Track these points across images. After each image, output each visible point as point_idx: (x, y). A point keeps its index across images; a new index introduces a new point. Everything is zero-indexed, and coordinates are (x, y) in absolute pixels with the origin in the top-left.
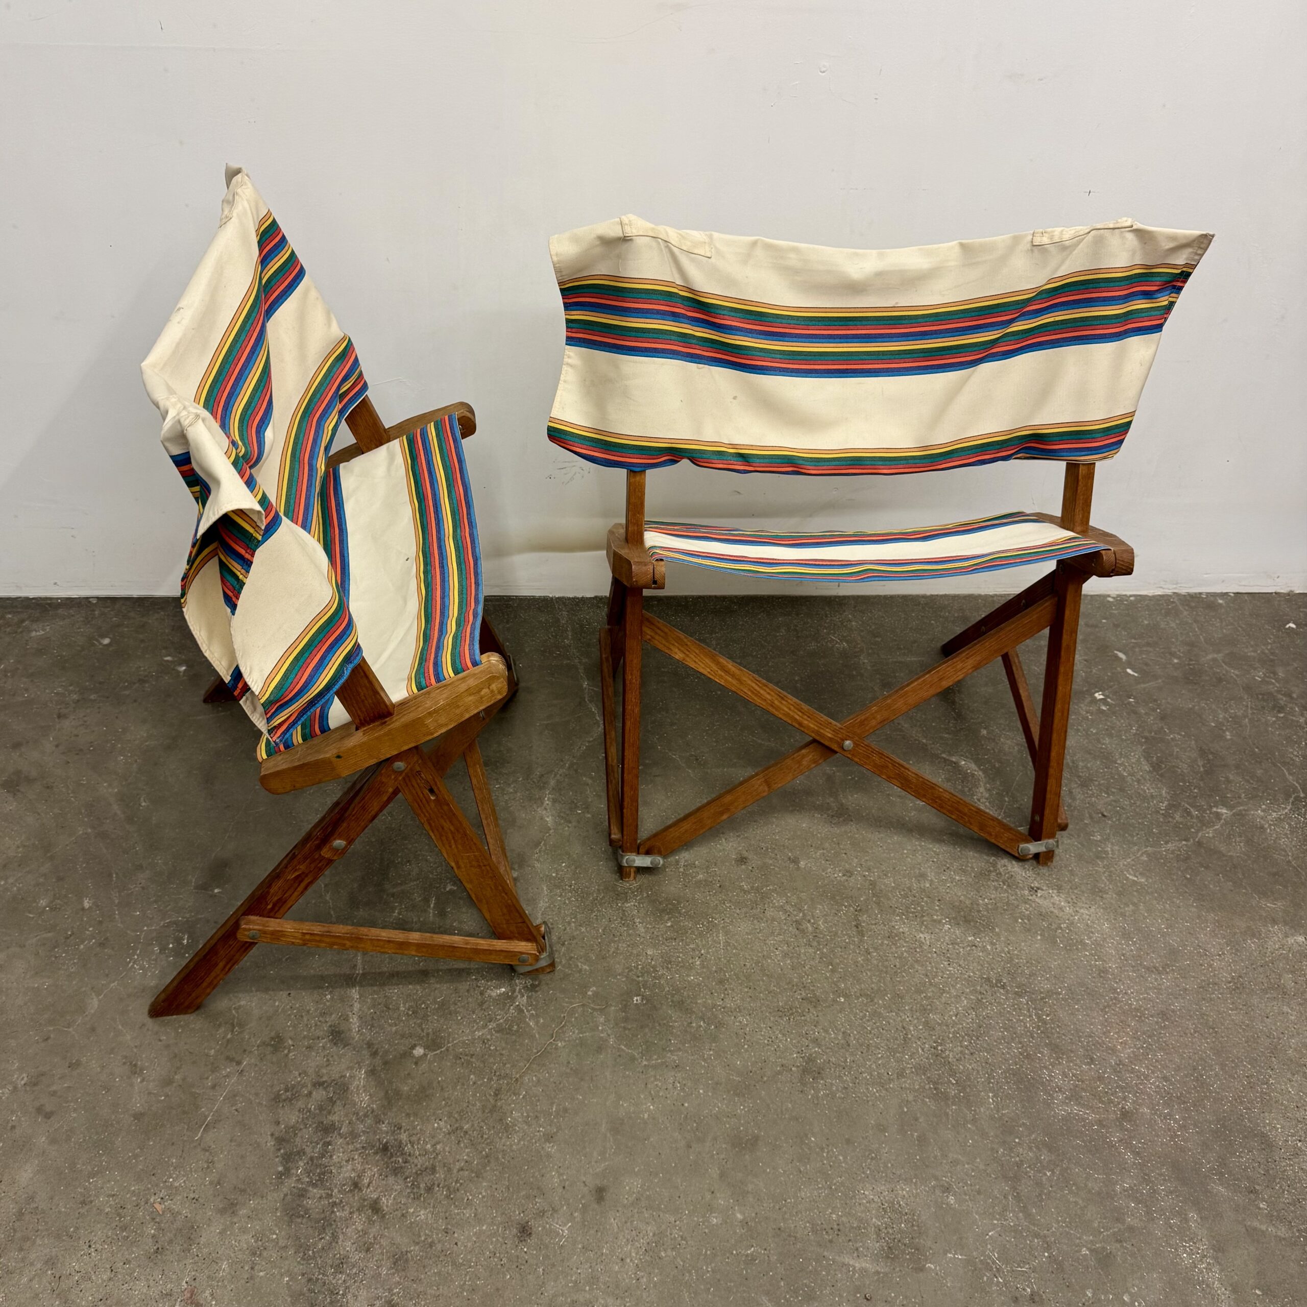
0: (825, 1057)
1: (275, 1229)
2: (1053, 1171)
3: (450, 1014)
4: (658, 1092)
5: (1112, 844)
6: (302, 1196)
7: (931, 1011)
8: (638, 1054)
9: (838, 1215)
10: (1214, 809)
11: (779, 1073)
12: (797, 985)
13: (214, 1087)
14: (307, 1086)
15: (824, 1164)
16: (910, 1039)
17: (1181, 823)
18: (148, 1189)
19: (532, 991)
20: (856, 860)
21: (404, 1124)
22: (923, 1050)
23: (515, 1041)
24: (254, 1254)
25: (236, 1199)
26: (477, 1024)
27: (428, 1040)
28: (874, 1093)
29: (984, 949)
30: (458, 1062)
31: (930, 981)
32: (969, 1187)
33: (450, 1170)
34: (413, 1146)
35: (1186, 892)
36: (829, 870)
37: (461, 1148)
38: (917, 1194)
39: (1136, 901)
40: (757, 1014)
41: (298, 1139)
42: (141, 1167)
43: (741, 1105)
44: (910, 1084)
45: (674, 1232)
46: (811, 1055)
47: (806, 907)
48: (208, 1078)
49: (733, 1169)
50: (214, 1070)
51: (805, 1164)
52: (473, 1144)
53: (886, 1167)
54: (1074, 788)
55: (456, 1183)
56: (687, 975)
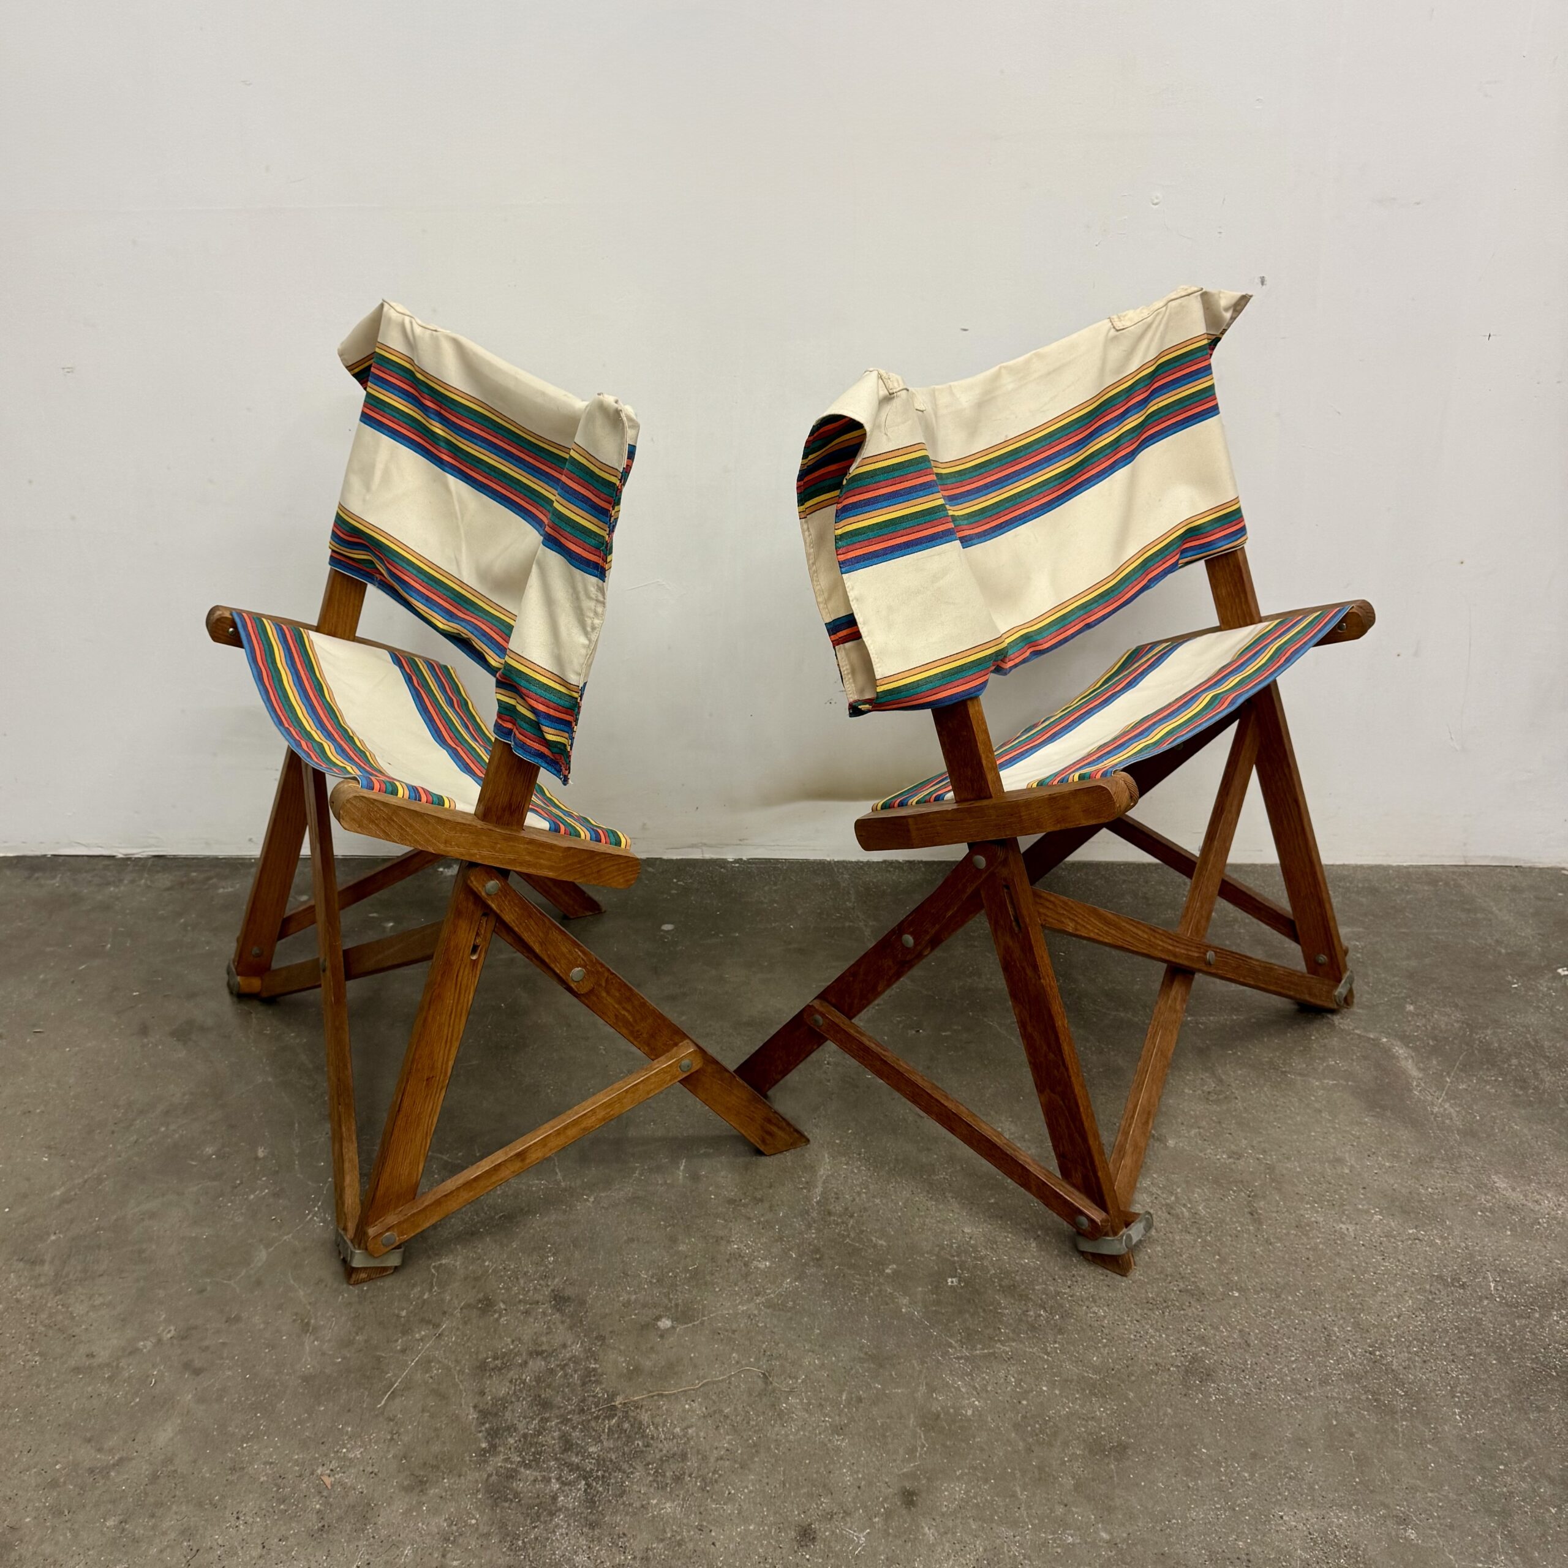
0: (1215, 1358)
1: (474, 1512)
2: (1559, 1507)
3: (706, 1285)
4: (985, 1386)
6: (512, 1477)
7: (1362, 1310)
8: (958, 1341)
9: (1246, 1542)
11: (1153, 1373)
12: (1173, 1275)
13: (404, 1351)
14: (521, 1355)
15: (1222, 1481)
16: (1335, 1341)
18: (316, 1458)
20: (1244, 1142)
21: (644, 1404)
22: (1354, 1354)
23: (791, 1319)
24: (447, 1540)
25: (426, 1476)
26: (741, 1297)
27: (677, 1312)
29: (1432, 1244)
30: (716, 1337)
31: (1358, 1278)
32: (1436, 1521)
33: (705, 1458)
34: (656, 1428)
36: (1209, 1151)
37: (720, 1434)
38: (1361, 1524)
40: (1119, 1305)
41: (508, 1413)
42: (307, 1434)
43: (1101, 1406)
44: (1338, 1393)
45: (1014, 1548)
46: (1196, 1354)
47: (1179, 1190)
48: (397, 1341)
49: (1093, 1480)
50: (404, 1333)
51: (1195, 1479)
52: (736, 1431)
53: (1311, 1488)
54: (1541, 1069)
55: (713, 1474)
56: (1020, 1258)
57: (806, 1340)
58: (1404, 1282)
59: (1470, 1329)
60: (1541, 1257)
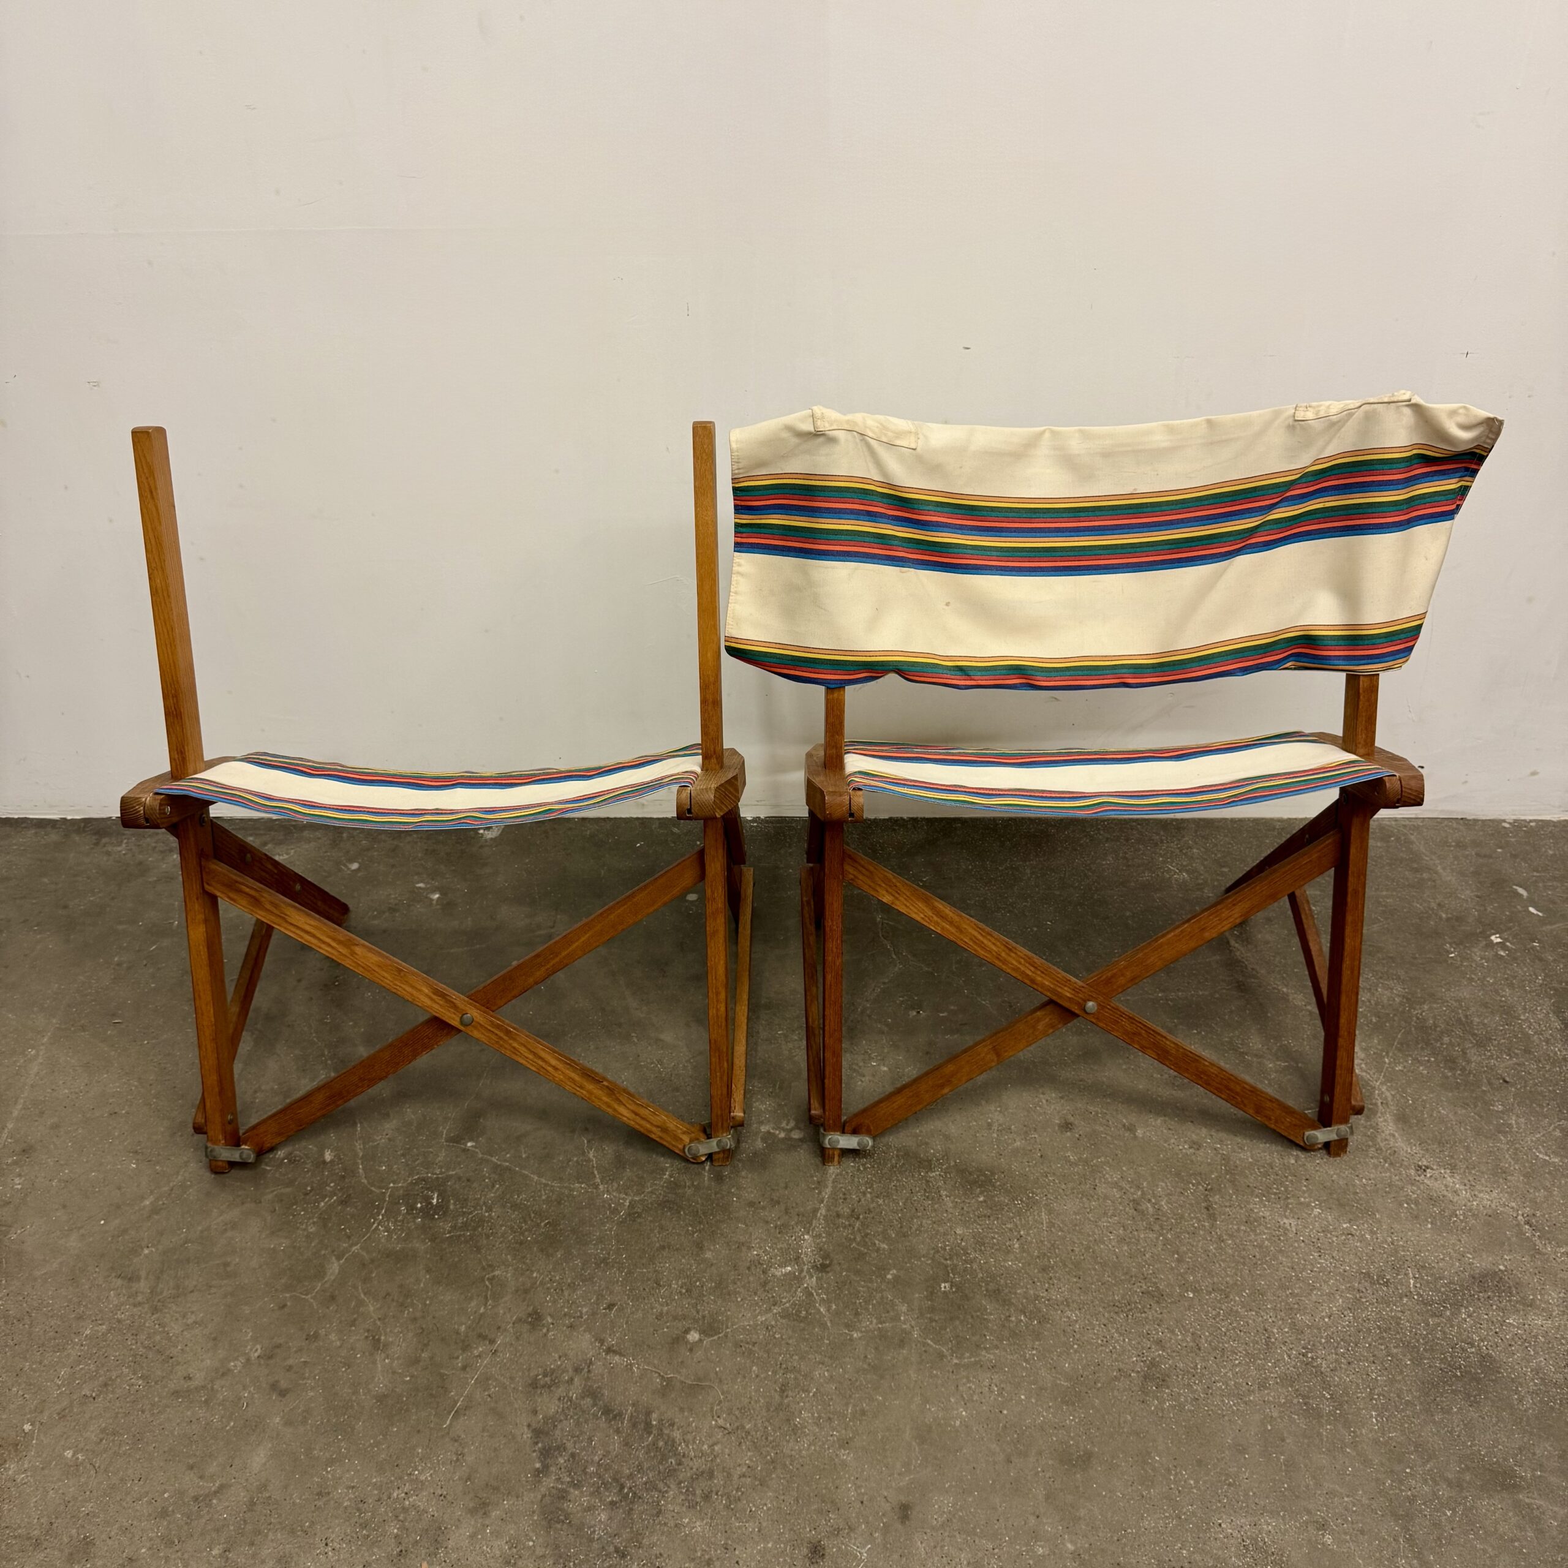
0: (1170, 1362)
1: (531, 1534)
2: (1454, 1511)
3: (729, 1294)
4: (972, 1396)
5: (1517, 1115)
6: (563, 1498)
7: (1299, 1311)
8: (947, 1350)
9: (1189, 1551)
11: (1116, 1379)
12: (1135, 1276)
13: (464, 1368)
14: (568, 1371)
15: (1171, 1489)
16: (1273, 1343)
18: (391, 1482)
19: (821, 1272)
20: (1204, 1129)
21: (677, 1420)
22: (1289, 1356)
23: (804, 1329)
25: (488, 1498)
26: (760, 1307)
27: (704, 1323)
28: (1231, 1407)
29: (1362, 1239)
30: (738, 1350)
31: (1297, 1276)
32: (1350, 1525)
33: (729, 1476)
34: (687, 1446)
36: (1172, 1141)
37: (742, 1450)
38: (1286, 1530)
39: (1548, 1184)
40: (1088, 1309)
41: (558, 1432)
42: (383, 1456)
43: (1071, 1415)
44: (1274, 1398)
45: (993, 1562)
46: (1154, 1359)
47: (1145, 1184)
48: (457, 1358)
49: (1062, 1490)
50: (464, 1349)
51: (1148, 1488)
52: (756, 1447)
53: (1246, 1495)
54: (1469, 1048)
55: (737, 1491)
56: (1004, 1260)
57: (816, 1352)
58: (1336, 1280)
59: (1390, 1329)
60: (1455, 1251)
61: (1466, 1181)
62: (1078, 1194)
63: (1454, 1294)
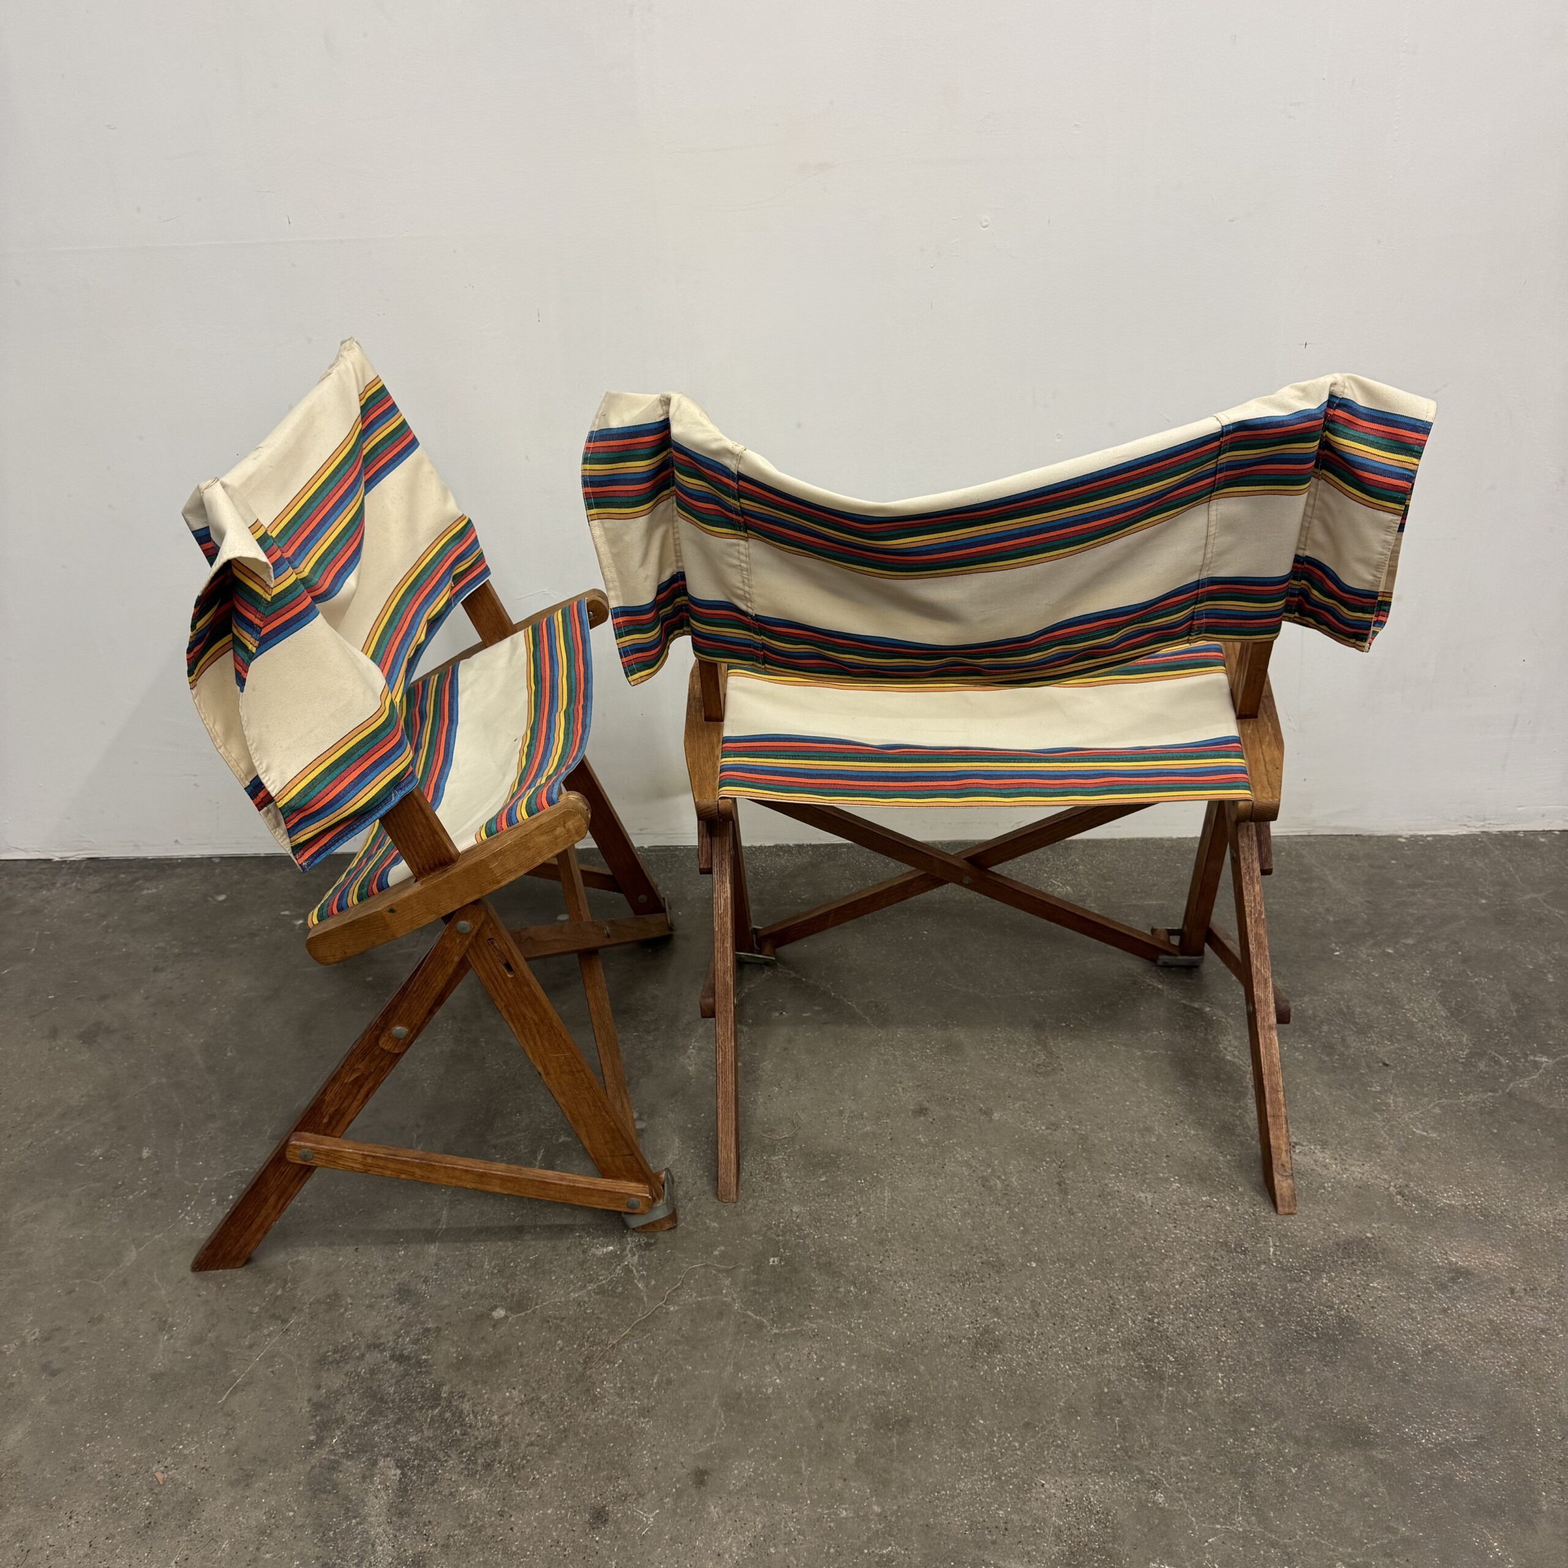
0: (1005, 1329)
1: (293, 1505)
2: (1300, 1468)
3: (544, 1273)
4: (789, 1363)
5: (1396, 1095)
6: (334, 1468)
7: (1148, 1279)
8: (768, 1321)
9: (1007, 1510)
10: (1532, 1058)
11: (946, 1345)
12: (977, 1247)
13: (250, 1347)
14: (360, 1348)
15: (992, 1451)
16: (1118, 1309)
17: (1487, 1073)
18: (152, 1456)
19: (645, 1250)
20: (1064, 1112)
21: (468, 1392)
22: (1134, 1322)
23: (618, 1304)
24: (263, 1533)
25: (254, 1470)
26: (574, 1284)
27: (512, 1301)
28: (1067, 1370)
29: (1222, 1210)
30: (545, 1325)
31: (1149, 1246)
32: (1185, 1483)
33: (516, 1445)
34: (476, 1417)
35: (1492, 1148)
36: (1029, 1123)
37: (534, 1420)
38: (1115, 1490)
39: (1423, 1157)
40: (923, 1279)
41: (339, 1406)
42: (149, 1432)
43: (893, 1381)
44: (1113, 1361)
45: (790, 1524)
46: (988, 1326)
47: (996, 1162)
48: (246, 1337)
49: (875, 1454)
50: (253, 1329)
51: (968, 1450)
52: (549, 1417)
53: (1075, 1456)
54: (1349, 1035)
55: (522, 1460)
56: (839, 1235)
59: (1244, 1294)
60: (1320, 1220)
61: (1337, 1156)
62: (925, 1172)
63: (1316, 1261)
